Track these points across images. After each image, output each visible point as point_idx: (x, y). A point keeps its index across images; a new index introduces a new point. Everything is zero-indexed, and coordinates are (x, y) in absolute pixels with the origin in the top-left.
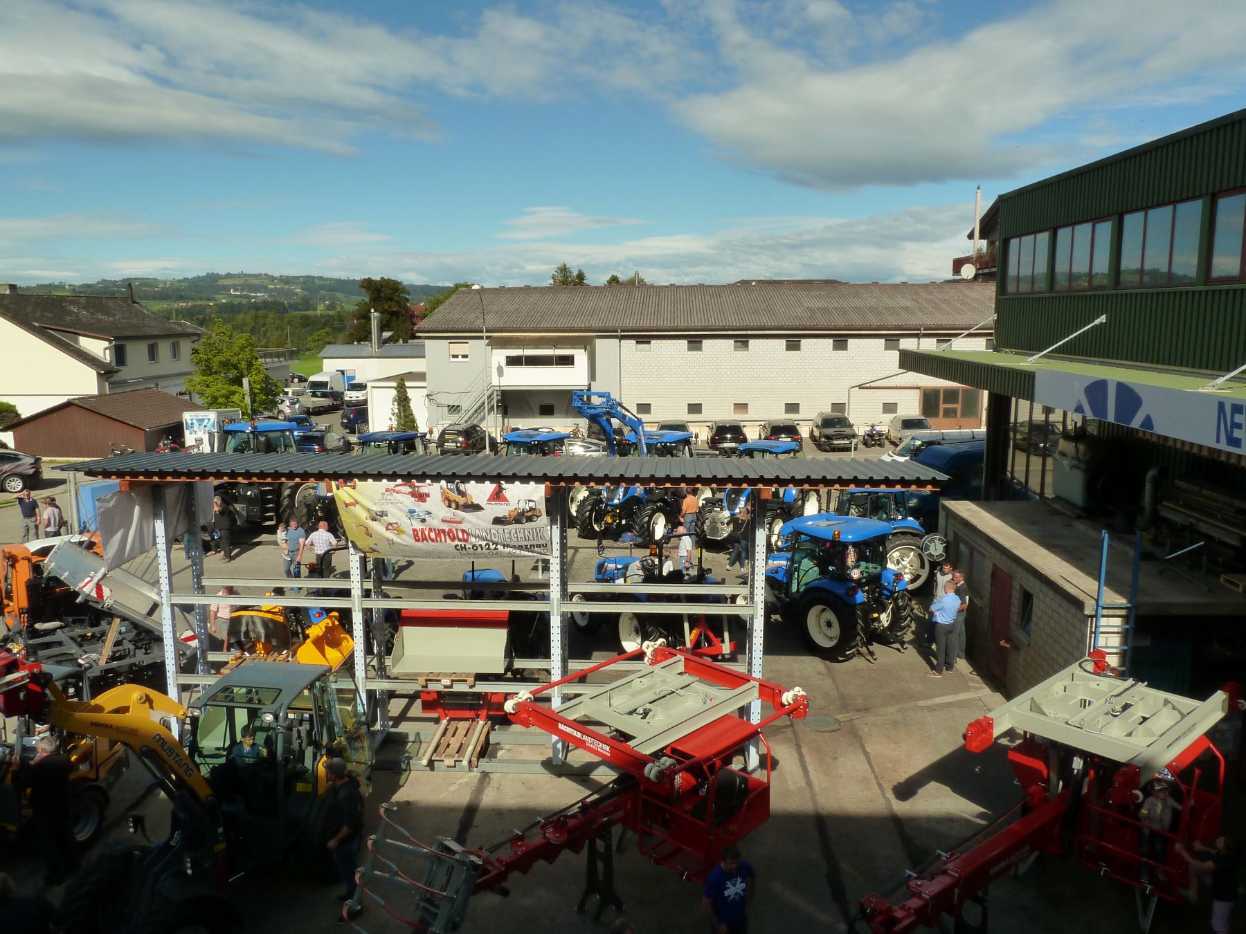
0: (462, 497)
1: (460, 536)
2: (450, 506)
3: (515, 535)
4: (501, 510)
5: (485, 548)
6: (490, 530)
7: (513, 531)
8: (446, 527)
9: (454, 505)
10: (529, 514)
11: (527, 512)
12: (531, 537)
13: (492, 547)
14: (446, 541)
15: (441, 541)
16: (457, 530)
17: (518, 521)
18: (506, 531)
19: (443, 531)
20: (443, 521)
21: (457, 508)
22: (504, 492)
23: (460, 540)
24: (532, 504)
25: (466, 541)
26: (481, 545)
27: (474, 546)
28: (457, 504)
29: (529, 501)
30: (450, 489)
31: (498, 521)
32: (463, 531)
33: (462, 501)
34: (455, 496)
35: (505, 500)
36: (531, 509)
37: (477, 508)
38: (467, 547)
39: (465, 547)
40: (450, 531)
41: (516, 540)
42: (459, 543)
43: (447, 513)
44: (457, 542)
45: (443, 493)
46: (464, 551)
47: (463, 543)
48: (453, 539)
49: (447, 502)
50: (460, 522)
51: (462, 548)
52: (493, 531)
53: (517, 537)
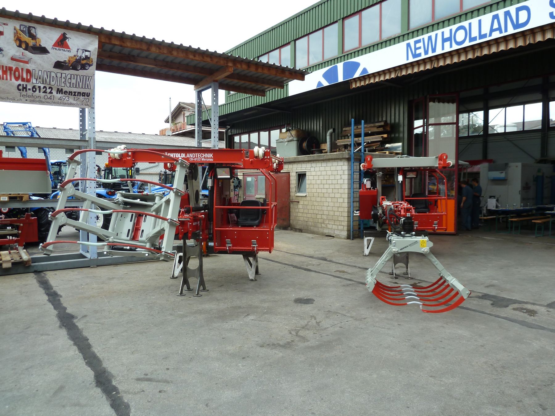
0: (32, 39)
1: (25, 76)
2: (20, 46)
3: (69, 81)
4: (63, 56)
5: (42, 90)
6: (50, 72)
7: (69, 76)
8: (13, 65)
9: (24, 46)
10: (84, 62)
11: (84, 59)
12: (81, 84)
13: (48, 91)
14: (11, 80)
15: (7, 79)
16: (22, 69)
17: (75, 68)
18: (63, 75)
19: (10, 69)
20: (13, 59)
21: (26, 49)
23: (23, 80)
24: (87, 54)
25: (28, 81)
26: (39, 87)
27: (34, 87)
28: (27, 44)
29: (86, 51)
30: (22, 31)
31: (59, 65)
32: (28, 71)
33: (31, 42)
34: (25, 38)
35: (67, 47)
36: (87, 58)
37: (43, 51)
38: (28, 87)
39: (26, 88)
40: (17, 69)
41: (68, 85)
42: (22, 83)
43: (17, 52)
44: (20, 82)
45: (16, 33)
46: (24, 93)
47: (25, 83)
48: (17, 79)
49: (18, 42)
50: (27, 62)
51: (24, 88)
52: (53, 74)
53: (70, 83)
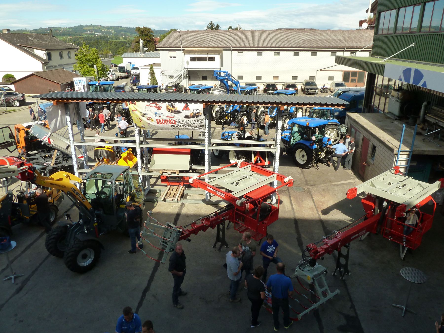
0: (174, 108)
1: (173, 122)
2: (169, 111)
3: (193, 122)
4: (188, 113)
5: (182, 127)
7: (192, 121)
8: (168, 119)
9: (171, 111)
10: (198, 114)
11: (197, 114)
12: (198, 123)
13: (185, 126)
14: (168, 124)
15: (166, 124)
16: (172, 120)
17: (193, 117)
18: (189, 121)
19: (167, 120)
20: (167, 117)
21: (172, 112)
22: (188, 106)
24: (198, 111)
26: (180, 126)
27: (178, 126)
28: (172, 111)
30: (169, 105)
31: (186, 117)
32: (174, 120)
33: (173, 110)
34: (171, 108)
35: (189, 109)
36: (198, 113)
37: (179, 112)
38: (176, 126)
39: (175, 126)
40: (170, 120)
41: (193, 124)
42: (173, 125)
43: (168, 114)
44: (172, 124)
45: (167, 107)
46: (175, 128)
47: (174, 125)
48: (171, 123)
49: (168, 110)
50: (173, 117)
51: (174, 126)
52: (185, 121)
53: (193, 123)
